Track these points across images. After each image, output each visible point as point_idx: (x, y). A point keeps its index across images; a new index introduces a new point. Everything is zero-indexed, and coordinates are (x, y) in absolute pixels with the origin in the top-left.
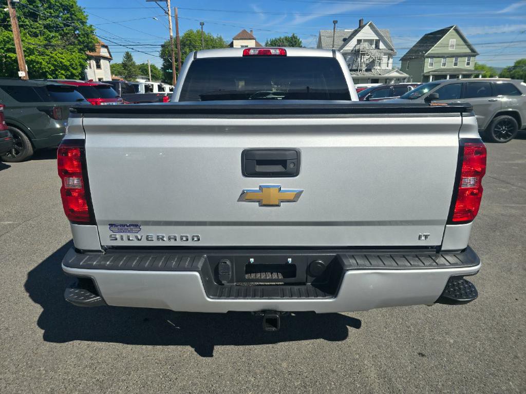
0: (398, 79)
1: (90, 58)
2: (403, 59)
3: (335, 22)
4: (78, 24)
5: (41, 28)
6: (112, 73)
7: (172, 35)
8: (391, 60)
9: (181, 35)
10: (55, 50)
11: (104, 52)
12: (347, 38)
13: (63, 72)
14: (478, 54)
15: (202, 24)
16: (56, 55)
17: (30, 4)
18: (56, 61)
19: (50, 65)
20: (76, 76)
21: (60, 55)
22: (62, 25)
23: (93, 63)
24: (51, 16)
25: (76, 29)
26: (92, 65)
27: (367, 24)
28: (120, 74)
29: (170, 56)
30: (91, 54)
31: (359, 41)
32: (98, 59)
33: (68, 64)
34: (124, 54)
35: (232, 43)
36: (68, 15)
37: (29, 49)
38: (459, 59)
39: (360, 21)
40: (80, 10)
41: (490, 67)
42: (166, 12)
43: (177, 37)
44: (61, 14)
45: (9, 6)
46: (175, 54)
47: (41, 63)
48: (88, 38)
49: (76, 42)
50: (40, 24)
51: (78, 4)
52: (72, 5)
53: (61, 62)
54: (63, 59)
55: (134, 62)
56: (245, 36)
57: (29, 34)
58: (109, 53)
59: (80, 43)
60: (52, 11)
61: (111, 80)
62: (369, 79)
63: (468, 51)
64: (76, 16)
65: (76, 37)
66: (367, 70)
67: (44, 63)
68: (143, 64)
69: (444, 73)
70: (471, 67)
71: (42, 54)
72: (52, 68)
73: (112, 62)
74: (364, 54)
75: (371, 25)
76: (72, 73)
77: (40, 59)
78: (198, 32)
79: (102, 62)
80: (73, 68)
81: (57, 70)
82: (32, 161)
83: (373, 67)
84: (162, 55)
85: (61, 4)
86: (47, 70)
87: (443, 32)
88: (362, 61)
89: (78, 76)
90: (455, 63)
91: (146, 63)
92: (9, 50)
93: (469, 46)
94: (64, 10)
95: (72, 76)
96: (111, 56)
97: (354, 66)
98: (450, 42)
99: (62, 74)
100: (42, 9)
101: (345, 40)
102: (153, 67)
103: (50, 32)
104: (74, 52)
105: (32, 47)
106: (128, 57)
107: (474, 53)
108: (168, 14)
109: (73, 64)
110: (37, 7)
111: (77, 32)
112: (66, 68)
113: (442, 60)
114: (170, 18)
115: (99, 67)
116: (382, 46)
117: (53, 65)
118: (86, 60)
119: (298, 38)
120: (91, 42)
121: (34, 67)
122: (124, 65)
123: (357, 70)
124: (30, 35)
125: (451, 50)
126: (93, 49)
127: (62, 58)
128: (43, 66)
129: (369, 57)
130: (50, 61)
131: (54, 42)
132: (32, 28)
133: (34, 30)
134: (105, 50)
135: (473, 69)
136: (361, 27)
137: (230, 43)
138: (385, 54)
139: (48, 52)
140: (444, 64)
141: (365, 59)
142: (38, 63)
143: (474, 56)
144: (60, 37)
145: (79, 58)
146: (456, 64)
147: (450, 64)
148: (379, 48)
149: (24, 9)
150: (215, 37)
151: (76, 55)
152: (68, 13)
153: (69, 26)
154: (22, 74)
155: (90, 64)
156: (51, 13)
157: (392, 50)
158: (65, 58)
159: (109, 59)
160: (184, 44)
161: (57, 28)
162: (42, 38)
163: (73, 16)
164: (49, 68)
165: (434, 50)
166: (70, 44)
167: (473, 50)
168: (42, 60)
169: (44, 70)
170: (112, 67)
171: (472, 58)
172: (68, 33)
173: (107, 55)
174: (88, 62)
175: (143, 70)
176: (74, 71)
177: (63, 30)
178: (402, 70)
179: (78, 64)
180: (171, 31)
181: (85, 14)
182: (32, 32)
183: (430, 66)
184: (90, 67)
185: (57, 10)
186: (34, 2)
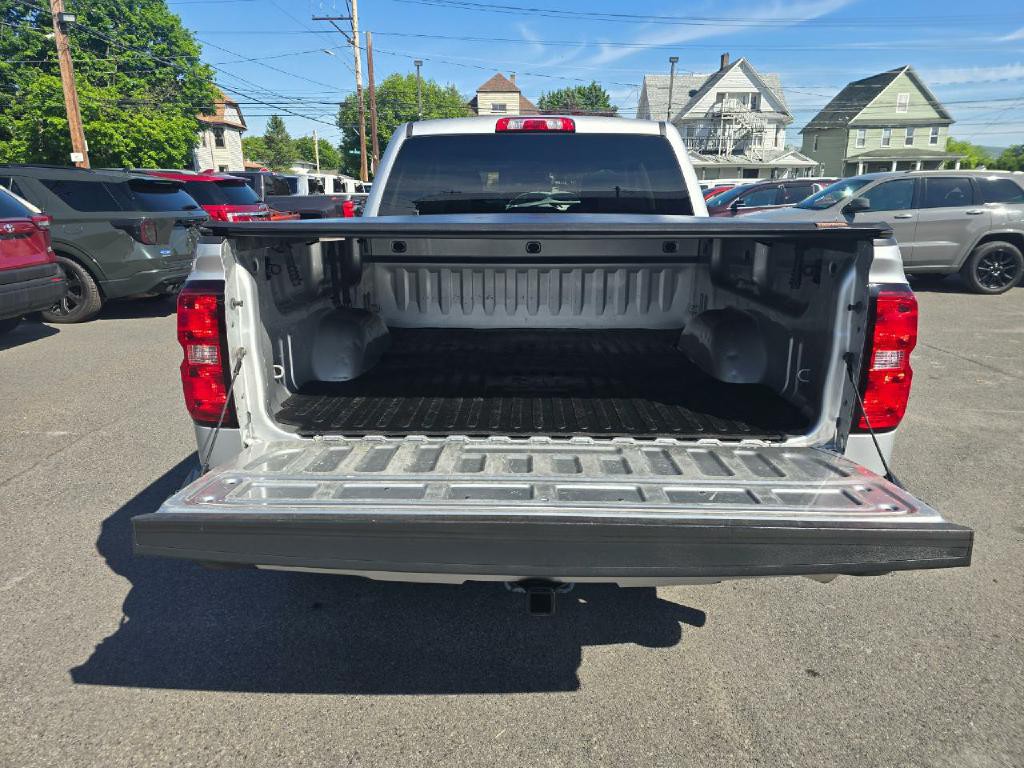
0: (797, 170)
1: (203, 126)
2: (806, 132)
3: (673, 60)
4: (182, 62)
5: (112, 68)
6: (246, 155)
7: (360, 82)
8: (782, 133)
9: (378, 83)
10: (138, 112)
11: (230, 116)
12: (697, 89)
13: (152, 153)
14: (954, 122)
15: (418, 64)
16: (140, 121)
17: (93, 25)
18: (139, 131)
19: (127, 141)
20: (177, 162)
21: (148, 121)
22: (153, 64)
23: (210, 136)
24: (132, 48)
25: (177, 72)
26: (207, 140)
27: (736, 63)
28: (259, 156)
29: (357, 124)
30: (207, 119)
31: (721, 96)
32: (219, 129)
33: (162, 137)
34: (268, 120)
35: (476, 99)
36: (164, 46)
37: (89, 108)
38: (917, 131)
39: (723, 57)
40: (187, 36)
41: (979, 147)
42: (349, 41)
43: (371, 87)
44: (151, 43)
45: (57, 29)
46: (367, 119)
47: (111, 136)
48: (201, 90)
49: (179, 97)
50: (110, 62)
51: (184, 25)
52: (172, 26)
53: (149, 135)
54: (154, 128)
55: (287, 136)
56: (499, 85)
57: (89, 81)
58: (241, 117)
59: (185, 98)
60: (134, 37)
61: (243, 170)
62: (739, 169)
63: (933, 114)
64: (178, 47)
65: (178, 87)
66: (735, 152)
67: (117, 136)
68: (305, 139)
69: (885, 159)
70: (940, 146)
71: (113, 119)
72: (133, 145)
73: (246, 135)
74: (729, 122)
75: (743, 66)
76: (169, 155)
77: (109, 128)
78: (410, 78)
79: (228, 134)
80: (172, 146)
81: (140, 150)
82: (99, 321)
83: (747, 145)
84: (341, 124)
85: (151, 24)
86: (122, 149)
87: (885, 79)
88: (726, 134)
89: (180, 162)
90: (908, 139)
91: (310, 136)
92: (51, 112)
93: (935, 106)
94: (156, 35)
95: (170, 161)
96: (243, 123)
97: (710, 143)
98: (899, 99)
99: (150, 157)
100: (114, 34)
101: (693, 93)
102: (324, 145)
103: (128, 75)
104: (174, 115)
105: (95, 105)
106: (276, 124)
107: (945, 120)
108: (353, 43)
109: (171, 139)
110: (106, 29)
111: (180, 77)
112: (158, 146)
113: (884, 133)
114: (358, 50)
115: (220, 143)
116: (764, 105)
117: (135, 140)
118: (196, 131)
119: (603, 90)
120: (206, 97)
121: (97, 142)
122: (269, 141)
123: (716, 152)
124: (92, 83)
125: (900, 114)
126: (209, 111)
127: (151, 127)
128: (114, 142)
129: (740, 126)
130: (128, 132)
131: (136, 95)
132: (96, 70)
133: (99, 73)
134: (234, 111)
135: (943, 150)
136: (724, 70)
137: (471, 98)
138: (771, 121)
139: (124, 115)
140: (887, 141)
141: (732, 131)
142: (105, 135)
143: (946, 125)
144: (147, 87)
145: (184, 127)
146: (909, 141)
147: (898, 142)
148: (759, 111)
149: (80, 33)
150: (443, 89)
151: (179, 120)
152: (164, 41)
153: (165, 66)
154: (77, 157)
155: (204, 138)
156: (131, 42)
157: (784, 113)
158: (157, 125)
159: (241, 129)
160: (383, 102)
161: (142, 70)
162: (114, 89)
163: (174, 48)
164: (127, 146)
165: (866, 114)
166: (168, 100)
167: (943, 115)
168: (113, 131)
169: (117, 150)
170: (245, 144)
171: (941, 130)
172: (164, 80)
173: (237, 122)
174: (201, 134)
175: (305, 150)
176: (174, 152)
177: (154, 74)
178: (804, 151)
179: (182, 138)
180: (360, 76)
181: (196, 44)
182: (94, 78)
183: (859, 145)
184: (204, 145)
185: (143, 36)
186: (100, 20)
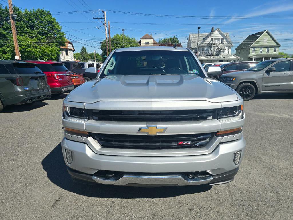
0: (235, 60)
1: (62, 50)
2: (237, 49)
4: (55, 31)
5: (36, 33)
6: (74, 58)
7: (107, 36)
8: (230, 50)
9: (112, 36)
10: (43, 45)
11: (70, 47)
12: (205, 37)
13: (47, 57)
15: (123, 30)
16: (43, 48)
17: (30, 21)
18: (43, 51)
19: (39, 54)
20: (53, 59)
21: (45, 48)
22: (47, 32)
23: (64, 52)
24: (41, 27)
25: (54, 34)
26: (63, 53)
27: (216, 30)
28: (79, 58)
29: (106, 48)
30: (63, 47)
31: (212, 39)
32: (66, 51)
33: (49, 53)
34: (81, 48)
35: (141, 41)
36: (51, 27)
37: (28, 44)
38: (270, 49)
40: (57, 24)
42: (104, 25)
43: (109, 37)
44: (47, 26)
45: (11, 19)
46: (109, 47)
47: (35, 53)
48: (61, 39)
49: (55, 41)
50: (35, 31)
51: (57, 21)
52: (53, 21)
53: (46, 52)
54: (47, 50)
55: (87, 52)
56: (147, 37)
57: (29, 37)
58: (73, 47)
59: (57, 42)
60: (42, 24)
61: (73, 61)
62: (218, 60)
63: (274, 44)
64: (55, 27)
65: (54, 38)
66: (216, 55)
67: (36, 52)
68: (92, 53)
69: (261, 57)
71: (36, 47)
72: (41, 55)
73: (75, 52)
74: (215, 46)
75: (218, 30)
76: (51, 58)
77: (34, 50)
78: (121, 35)
79: (69, 52)
80: (52, 55)
81: (43, 56)
83: (220, 53)
84: (102, 48)
85: (47, 20)
86: (38, 56)
87: (260, 34)
89: (55, 60)
90: (267, 51)
93: (275, 41)
94: (48, 24)
96: (74, 48)
97: (209, 53)
98: (264, 39)
99: (46, 58)
100: (37, 24)
102: (97, 55)
103: (40, 35)
104: (53, 46)
106: (84, 49)
108: (105, 25)
109: (52, 53)
110: (34, 22)
111: (55, 36)
112: (48, 55)
113: (260, 49)
114: (106, 27)
115: (67, 54)
116: (225, 41)
117: (41, 53)
118: (60, 51)
120: (63, 41)
121: (30, 54)
122: (82, 54)
123: (211, 55)
125: (265, 44)
126: (64, 45)
128: (35, 54)
130: (40, 51)
131: (42, 41)
132: (31, 34)
133: (32, 35)
134: (71, 45)
135: (278, 54)
136: (213, 32)
137: (139, 41)
138: (227, 46)
139: (39, 47)
140: (261, 52)
141: (215, 49)
142: (33, 52)
144: (46, 38)
145: (56, 50)
147: (264, 52)
148: (223, 43)
149: (26, 23)
150: (131, 38)
151: (54, 48)
152: (51, 25)
153: (51, 32)
154: (17, 58)
155: (62, 53)
156: (41, 25)
157: (231, 44)
158: (49, 49)
159: (73, 51)
160: (113, 42)
161: (44, 34)
162: (36, 39)
163: (53, 27)
164: (39, 55)
165: (255, 44)
166: (51, 42)
167: (277, 44)
169: (36, 56)
170: (74, 55)
171: (277, 48)
172: (51, 36)
175: (92, 56)
176: (53, 57)
177: (48, 35)
178: (236, 55)
179: (55, 53)
180: (107, 35)
181: (60, 26)
183: (253, 53)
184: (62, 55)
185: (45, 24)
186: (33, 19)
